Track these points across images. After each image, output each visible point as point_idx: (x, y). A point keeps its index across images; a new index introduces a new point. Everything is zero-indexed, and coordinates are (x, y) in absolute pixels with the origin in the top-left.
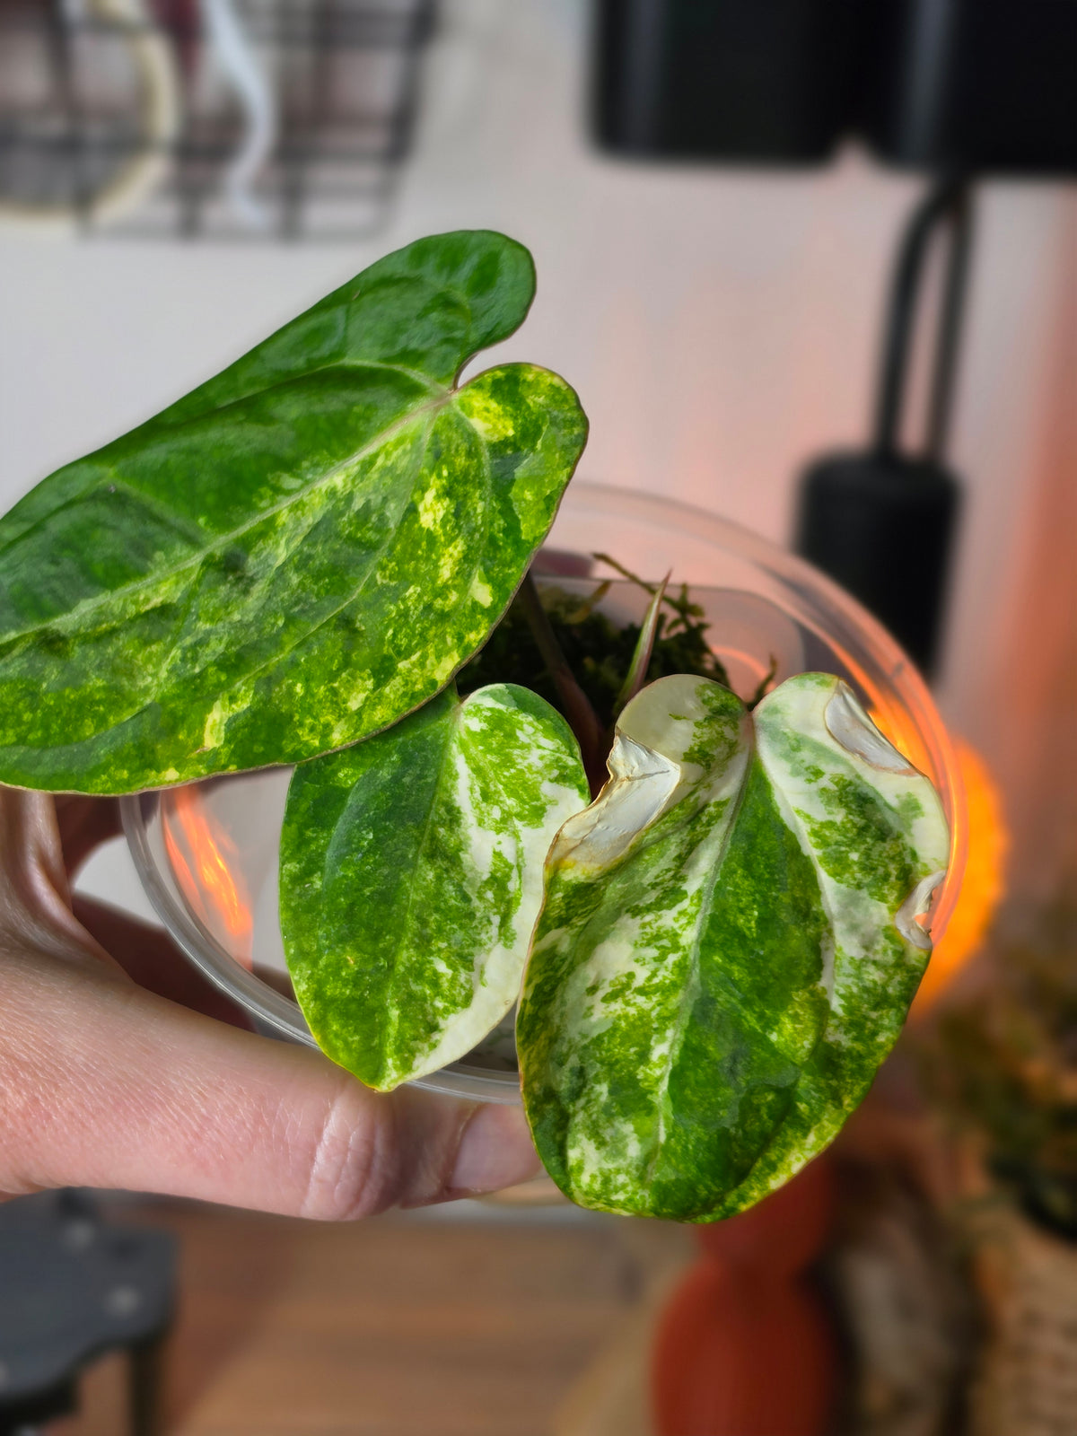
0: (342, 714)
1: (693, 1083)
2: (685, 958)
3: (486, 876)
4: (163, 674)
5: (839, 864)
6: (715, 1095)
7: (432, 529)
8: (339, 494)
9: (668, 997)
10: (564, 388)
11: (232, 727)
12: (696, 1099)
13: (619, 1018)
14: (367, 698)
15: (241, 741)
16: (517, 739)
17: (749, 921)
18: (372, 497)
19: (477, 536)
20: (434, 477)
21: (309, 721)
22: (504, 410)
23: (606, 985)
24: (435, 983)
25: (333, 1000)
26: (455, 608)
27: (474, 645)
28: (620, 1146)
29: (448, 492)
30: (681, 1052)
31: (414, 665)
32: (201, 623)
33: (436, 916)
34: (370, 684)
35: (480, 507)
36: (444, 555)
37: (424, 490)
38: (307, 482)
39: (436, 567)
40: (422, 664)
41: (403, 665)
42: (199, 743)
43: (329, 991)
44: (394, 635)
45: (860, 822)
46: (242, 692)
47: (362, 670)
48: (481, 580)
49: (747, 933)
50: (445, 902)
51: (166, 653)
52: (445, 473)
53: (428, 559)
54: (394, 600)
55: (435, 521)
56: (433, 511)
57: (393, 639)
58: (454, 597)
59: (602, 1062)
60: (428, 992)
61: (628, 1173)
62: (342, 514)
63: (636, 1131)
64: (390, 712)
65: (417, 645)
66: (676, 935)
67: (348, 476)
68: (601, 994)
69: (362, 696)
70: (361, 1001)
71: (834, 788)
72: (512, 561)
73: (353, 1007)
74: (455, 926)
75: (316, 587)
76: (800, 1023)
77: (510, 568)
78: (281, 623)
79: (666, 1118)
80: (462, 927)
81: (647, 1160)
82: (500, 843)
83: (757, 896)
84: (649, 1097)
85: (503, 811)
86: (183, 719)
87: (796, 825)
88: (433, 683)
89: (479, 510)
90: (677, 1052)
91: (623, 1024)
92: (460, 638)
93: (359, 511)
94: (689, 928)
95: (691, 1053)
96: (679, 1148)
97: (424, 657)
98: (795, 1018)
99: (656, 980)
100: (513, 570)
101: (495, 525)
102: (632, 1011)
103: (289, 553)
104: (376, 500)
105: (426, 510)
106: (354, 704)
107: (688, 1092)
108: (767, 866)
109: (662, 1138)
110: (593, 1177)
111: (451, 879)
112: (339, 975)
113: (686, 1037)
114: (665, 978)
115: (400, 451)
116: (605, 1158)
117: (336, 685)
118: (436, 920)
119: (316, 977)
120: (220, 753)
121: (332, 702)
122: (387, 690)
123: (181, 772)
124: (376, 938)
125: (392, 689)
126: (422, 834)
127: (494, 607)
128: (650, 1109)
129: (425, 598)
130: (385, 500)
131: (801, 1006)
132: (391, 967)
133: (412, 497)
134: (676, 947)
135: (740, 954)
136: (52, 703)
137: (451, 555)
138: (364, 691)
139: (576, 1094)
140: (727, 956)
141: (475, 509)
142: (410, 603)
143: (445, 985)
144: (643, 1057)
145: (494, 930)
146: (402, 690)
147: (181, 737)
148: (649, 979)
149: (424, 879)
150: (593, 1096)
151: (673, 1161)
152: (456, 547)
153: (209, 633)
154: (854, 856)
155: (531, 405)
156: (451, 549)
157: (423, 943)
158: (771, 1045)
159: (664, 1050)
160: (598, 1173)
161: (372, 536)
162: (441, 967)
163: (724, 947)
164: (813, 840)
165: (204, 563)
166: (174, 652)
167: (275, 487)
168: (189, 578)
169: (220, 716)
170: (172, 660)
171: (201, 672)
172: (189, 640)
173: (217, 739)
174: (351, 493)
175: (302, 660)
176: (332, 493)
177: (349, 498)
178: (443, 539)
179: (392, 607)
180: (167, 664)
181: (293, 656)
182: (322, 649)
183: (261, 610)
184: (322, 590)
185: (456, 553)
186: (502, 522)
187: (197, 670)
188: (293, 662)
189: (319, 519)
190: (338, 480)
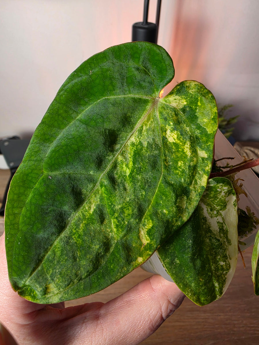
0: (182, 211)
4: (115, 230)
7: (175, 142)
8: (135, 144)
11: (149, 233)
14: (186, 202)
15: (157, 237)
18: (148, 140)
20: (167, 126)
21: (174, 219)
22: (181, 97)
26: (197, 162)
27: (209, 170)
29: (174, 129)
31: (194, 185)
32: (116, 207)
34: (185, 198)
36: (184, 148)
37: (166, 131)
38: (122, 145)
39: (184, 153)
40: (196, 184)
41: (191, 187)
42: (141, 244)
46: (146, 221)
47: (182, 195)
48: (200, 150)
51: (110, 222)
52: (172, 124)
54: (176, 169)
55: (174, 139)
56: (172, 137)
57: (185, 181)
58: (195, 160)
62: (141, 149)
64: (196, 202)
65: (192, 179)
67: (135, 137)
72: (207, 141)
75: (147, 176)
77: (207, 143)
78: (144, 193)
88: (203, 187)
89: (188, 130)
92: (204, 170)
93: (147, 147)
97: (196, 181)
100: (209, 143)
103: (130, 169)
104: (151, 141)
105: (169, 137)
106: (184, 206)
115: (150, 122)
117: (177, 205)
120: (152, 244)
121: (178, 210)
122: (191, 197)
123: (142, 257)
125: (193, 195)
127: (209, 157)
130: (153, 139)
133: (162, 135)
138: (185, 200)
142: (183, 168)
146: (195, 194)
147: (134, 245)
152: (187, 144)
153: (122, 209)
155: (191, 93)
156: (186, 146)
161: (156, 152)
165: (101, 186)
166: (112, 221)
167: (112, 151)
168: (98, 193)
169: (143, 233)
170: (114, 223)
171: (128, 222)
172: (116, 215)
173: (147, 239)
174: (140, 141)
175: (161, 202)
176: (133, 144)
177: (141, 143)
178: (181, 144)
179: (177, 171)
180: (113, 226)
181: (157, 202)
182: (166, 197)
183: (134, 193)
184: (151, 177)
185: (188, 146)
186: (198, 131)
187: (126, 223)
188: (157, 204)
189: (132, 154)
190: (133, 139)
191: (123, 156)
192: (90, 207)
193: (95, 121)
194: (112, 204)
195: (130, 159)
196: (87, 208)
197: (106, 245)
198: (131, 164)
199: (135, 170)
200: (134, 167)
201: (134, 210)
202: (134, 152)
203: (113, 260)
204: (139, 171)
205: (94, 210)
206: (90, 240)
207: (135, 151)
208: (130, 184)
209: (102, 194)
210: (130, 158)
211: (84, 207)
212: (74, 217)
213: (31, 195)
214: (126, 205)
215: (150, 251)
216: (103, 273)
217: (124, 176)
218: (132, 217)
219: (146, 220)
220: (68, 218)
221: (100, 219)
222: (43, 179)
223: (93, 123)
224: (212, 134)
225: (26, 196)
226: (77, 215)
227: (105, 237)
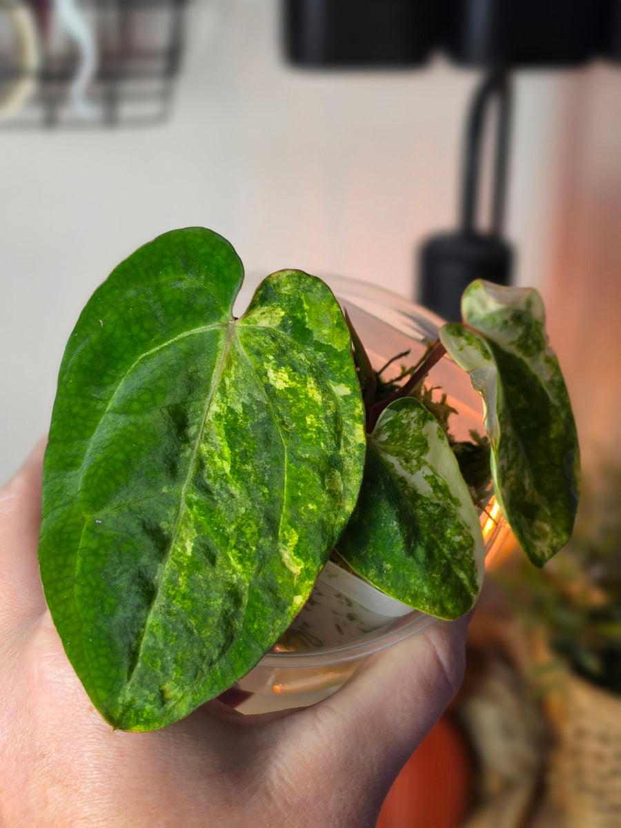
0: (340, 496)
3: (431, 490)
4: (239, 567)
7: (288, 386)
8: (222, 414)
10: (294, 272)
11: (298, 551)
14: (342, 480)
18: (242, 400)
19: (314, 370)
20: (265, 364)
21: (331, 514)
26: (337, 407)
27: (362, 413)
29: (279, 364)
31: (345, 447)
32: (228, 529)
33: (437, 524)
34: (337, 473)
35: (302, 356)
36: (307, 391)
37: (266, 374)
38: (199, 424)
39: (310, 399)
40: (348, 443)
41: (342, 452)
42: (291, 575)
44: (325, 443)
46: (287, 535)
47: (329, 471)
48: (335, 386)
50: (434, 515)
51: (227, 559)
52: (271, 357)
53: (299, 400)
54: (305, 430)
55: (285, 382)
56: (280, 380)
57: (327, 446)
58: (332, 404)
62: (236, 420)
64: (357, 475)
65: (338, 439)
67: (218, 402)
69: (340, 481)
72: (341, 366)
75: (262, 461)
77: (343, 369)
78: (266, 491)
80: (446, 517)
82: (423, 472)
83: (519, 390)
84: (535, 503)
85: (416, 459)
86: (272, 575)
87: (511, 350)
88: (361, 445)
89: (303, 358)
90: (531, 477)
92: (353, 417)
93: (244, 412)
97: (346, 439)
100: (346, 368)
101: (318, 358)
103: (229, 460)
104: (246, 400)
105: (275, 381)
106: (340, 487)
111: (427, 505)
115: (233, 368)
117: (327, 488)
120: (308, 568)
123: (300, 594)
127: (354, 391)
128: (538, 507)
129: (321, 416)
130: (250, 395)
132: (447, 560)
133: (262, 382)
136: (208, 634)
137: (312, 388)
138: (338, 478)
141: (301, 359)
142: (316, 425)
144: (524, 492)
145: (453, 506)
147: (280, 582)
152: (310, 383)
153: (238, 529)
155: (286, 292)
156: (309, 386)
157: (444, 539)
159: (528, 481)
161: (263, 415)
162: (457, 538)
164: (518, 350)
165: (190, 505)
166: (230, 554)
167: (187, 440)
168: (190, 519)
169: (287, 555)
170: (234, 557)
171: (257, 547)
172: (232, 542)
173: (298, 564)
174: (228, 407)
175: (300, 494)
176: (218, 417)
177: (231, 410)
178: (299, 386)
179: (309, 434)
180: (234, 562)
181: (292, 497)
182: (304, 481)
183: (249, 496)
184: (267, 460)
185: (313, 385)
186: (321, 354)
187: (254, 548)
188: (294, 500)
189: (223, 433)
190: (215, 408)
191: (208, 442)
192: (184, 548)
193: (138, 400)
194: (219, 527)
195: (222, 444)
196: (179, 550)
197: (234, 595)
198: (227, 452)
199: (238, 459)
200: (234, 455)
201: (259, 523)
202: (225, 429)
203: (254, 615)
204: (245, 457)
205: (194, 548)
206: (204, 595)
207: (226, 426)
208: (238, 485)
209: (196, 518)
210: (222, 441)
211: (175, 550)
212: (163, 573)
213: (79, 562)
214: (243, 519)
215: (310, 579)
216: (245, 641)
217: (223, 475)
218: (260, 536)
219: (285, 533)
220: (154, 576)
221: (208, 558)
222: (88, 528)
223: (136, 406)
224: (344, 350)
225: (72, 566)
226: (167, 566)
227: (227, 583)
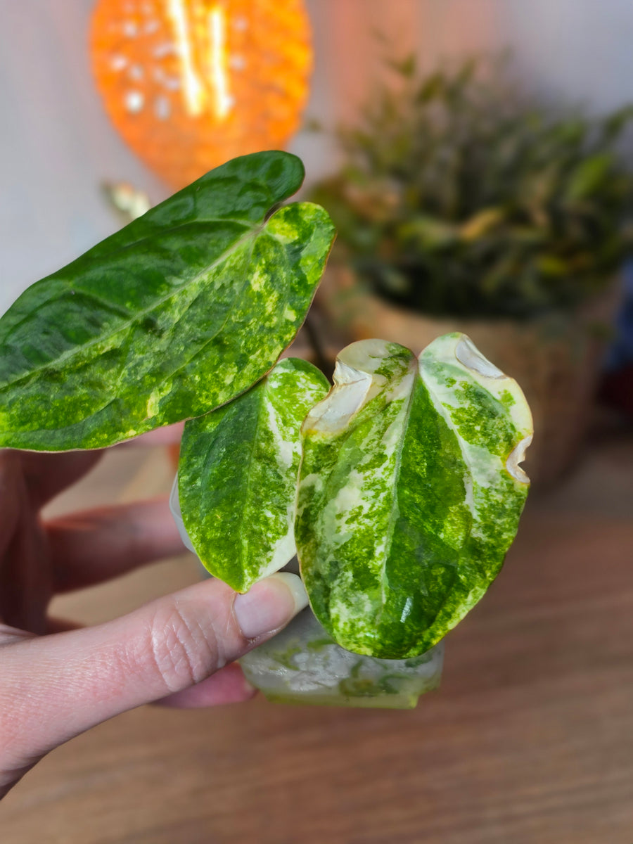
0: (222, 387)
1: (398, 565)
2: (389, 494)
3: (290, 466)
4: (119, 383)
5: (469, 432)
6: (411, 570)
7: (259, 291)
9: (381, 518)
11: (163, 402)
12: (400, 574)
13: (356, 532)
14: (235, 377)
15: (169, 409)
16: (298, 387)
17: (422, 469)
19: (284, 289)
20: (258, 265)
21: (205, 393)
22: (292, 227)
23: (347, 513)
24: (266, 523)
25: (211, 540)
26: (277, 325)
28: (360, 606)
29: (266, 271)
30: (391, 550)
31: (258, 356)
33: (264, 489)
34: (235, 369)
35: (284, 275)
36: (267, 301)
37: (253, 273)
40: (262, 355)
41: (252, 358)
42: (144, 415)
43: (209, 536)
44: (246, 343)
45: (479, 408)
46: (165, 385)
47: (230, 363)
49: (422, 475)
50: (268, 480)
51: (119, 372)
52: (264, 263)
53: (259, 305)
55: (260, 286)
56: (258, 283)
57: (245, 345)
58: (275, 320)
59: (348, 559)
60: (263, 529)
61: (364, 620)
63: (370, 598)
64: (248, 382)
65: (258, 347)
66: (384, 482)
68: (344, 519)
69: (232, 376)
70: (227, 539)
71: (462, 389)
72: (304, 297)
73: (223, 542)
74: (275, 493)
76: (456, 525)
77: (304, 300)
78: (182, 348)
79: (386, 588)
80: (279, 492)
81: (376, 613)
82: (295, 447)
83: (425, 454)
84: (376, 578)
85: (296, 429)
86: (134, 404)
87: (443, 413)
88: (269, 363)
90: (389, 550)
91: (358, 535)
92: (281, 339)
94: (390, 477)
95: (396, 548)
96: (394, 606)
97: (263, 351)
98: (452, 522)
99: (374, 509)
100: (306, 300)
101: (293, 281)
102: (362, 527)
105: (255, 282)
106: (228, 381)
107: (396, 571)
108: (429, 436)
109: (384, 601)
110: (345, 624)
111: (271, 468)
112: (213, 526)
113: (393, 540)
114: (379, 507)
116: (352, 613)
117: (217, 372)
118: (264, 491)
119: (201, 530)
120: (158, 418)
121: (216, 381)
122: (245, 371)
124: (232, 502)
125: (248, 370)
126: (253, 446)
127: (298, 320)
128: (377, 585)
129: (260, 323)
131: (455, 515)
132: (241, 517)
133: (247, 278)
134: (384, 489)
135: (418, 488)
136: (58, 405)
137: (271, 301)
138: (233, 373)
139: (334, 577)
140: (412, 490)
141: (282, 276)
142: (252, 327)
143: (272, 523)
144: (371, 554)
146: (253, 370)
147: (134, 414)
148: (371, 509)
149: (256, 470)
150: (344, 579)
151: (391, 614)
152: (274, 296)
154: (478, 428)
155: (306, 220)
156: (271, 298)
157: (258, 504)
158: (441, 540)
159: (382, 549)
160: (347, 622)
161: (227, 300)
162: (269, 514)
163: (409, 485)
164: (454, 419)
169: (154, 399)
173: (155, 411)
175: (197, 364)
178: (266, 294)
179: (242, 330)
181: (191, 363)
185: (274, 299)
186: (296, 279)
188: (192, 366)
205: (108, 352)
211: (96, 343)
215: (151, 425)
